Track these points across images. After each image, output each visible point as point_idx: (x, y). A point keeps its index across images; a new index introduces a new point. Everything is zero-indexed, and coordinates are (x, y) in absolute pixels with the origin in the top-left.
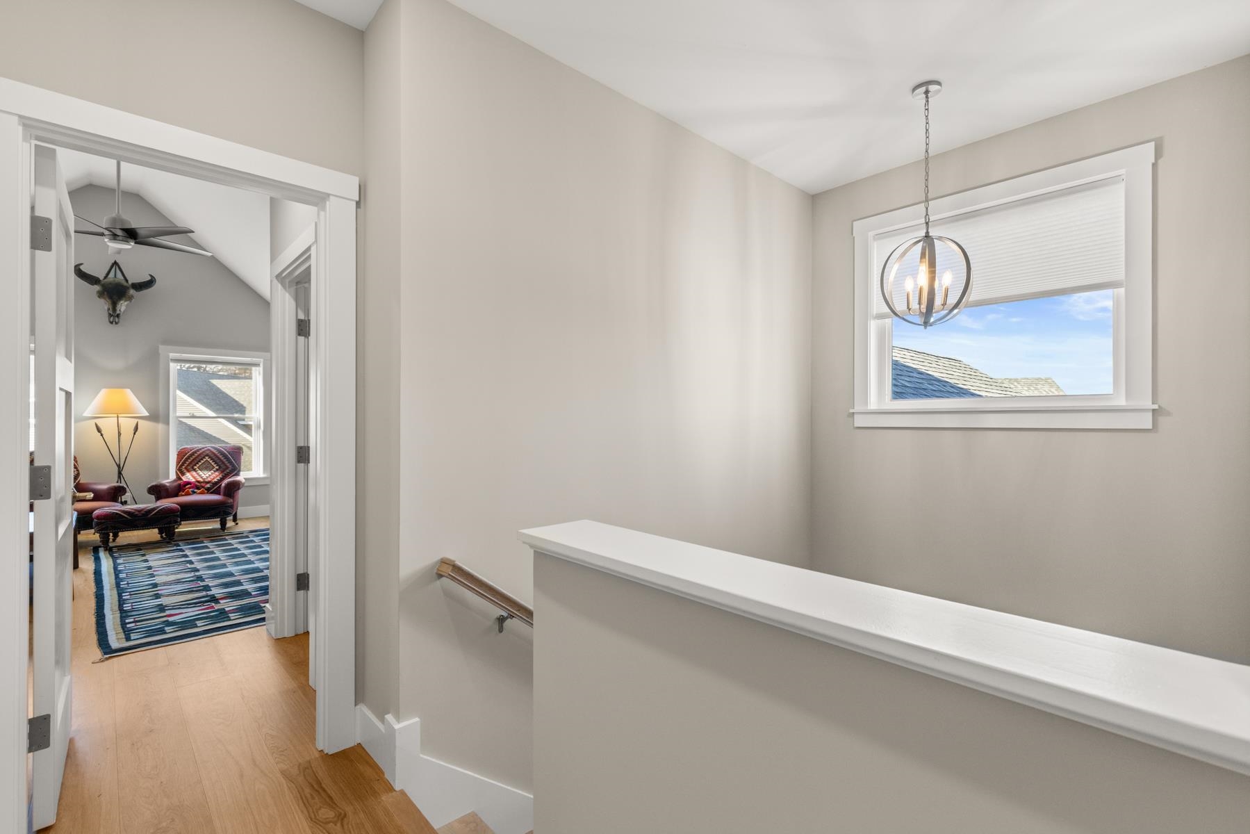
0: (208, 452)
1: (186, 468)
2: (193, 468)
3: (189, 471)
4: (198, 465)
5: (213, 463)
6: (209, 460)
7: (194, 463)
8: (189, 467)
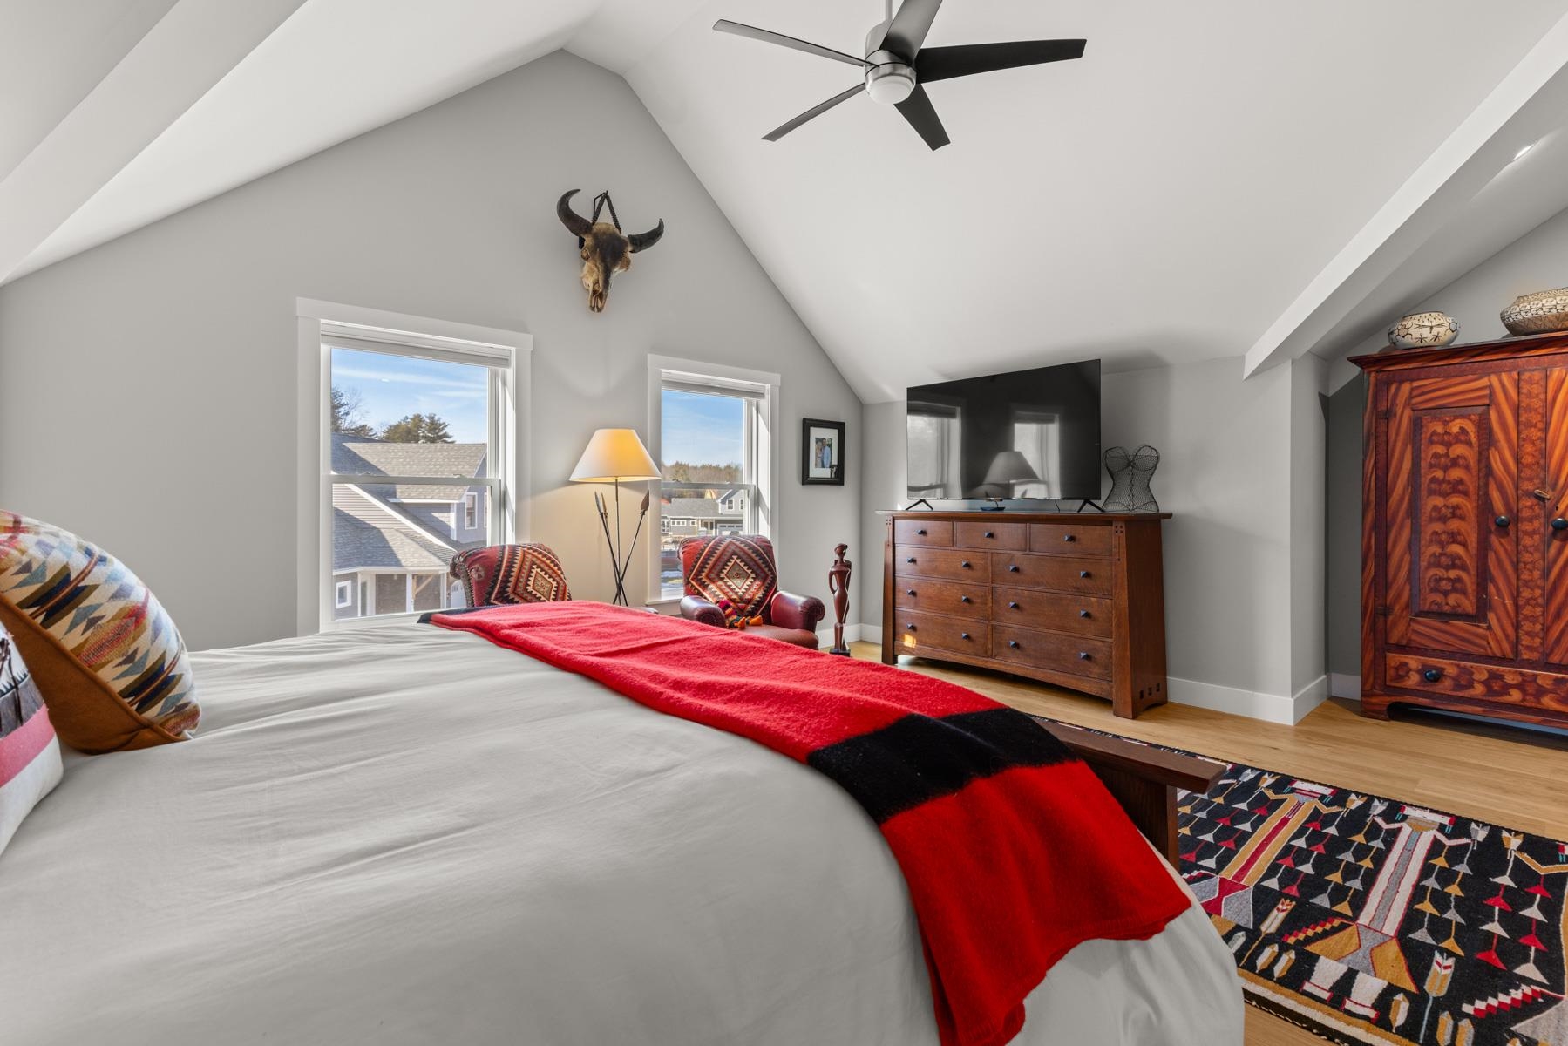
0: (733, 547)
1: (707, 576)
2: (718, 575)
3: (713, 581)
4: (725, 571)
5: (746, 568)
6: (739, 561)
7: (718, 568)
8: (712, 575)
